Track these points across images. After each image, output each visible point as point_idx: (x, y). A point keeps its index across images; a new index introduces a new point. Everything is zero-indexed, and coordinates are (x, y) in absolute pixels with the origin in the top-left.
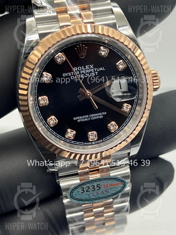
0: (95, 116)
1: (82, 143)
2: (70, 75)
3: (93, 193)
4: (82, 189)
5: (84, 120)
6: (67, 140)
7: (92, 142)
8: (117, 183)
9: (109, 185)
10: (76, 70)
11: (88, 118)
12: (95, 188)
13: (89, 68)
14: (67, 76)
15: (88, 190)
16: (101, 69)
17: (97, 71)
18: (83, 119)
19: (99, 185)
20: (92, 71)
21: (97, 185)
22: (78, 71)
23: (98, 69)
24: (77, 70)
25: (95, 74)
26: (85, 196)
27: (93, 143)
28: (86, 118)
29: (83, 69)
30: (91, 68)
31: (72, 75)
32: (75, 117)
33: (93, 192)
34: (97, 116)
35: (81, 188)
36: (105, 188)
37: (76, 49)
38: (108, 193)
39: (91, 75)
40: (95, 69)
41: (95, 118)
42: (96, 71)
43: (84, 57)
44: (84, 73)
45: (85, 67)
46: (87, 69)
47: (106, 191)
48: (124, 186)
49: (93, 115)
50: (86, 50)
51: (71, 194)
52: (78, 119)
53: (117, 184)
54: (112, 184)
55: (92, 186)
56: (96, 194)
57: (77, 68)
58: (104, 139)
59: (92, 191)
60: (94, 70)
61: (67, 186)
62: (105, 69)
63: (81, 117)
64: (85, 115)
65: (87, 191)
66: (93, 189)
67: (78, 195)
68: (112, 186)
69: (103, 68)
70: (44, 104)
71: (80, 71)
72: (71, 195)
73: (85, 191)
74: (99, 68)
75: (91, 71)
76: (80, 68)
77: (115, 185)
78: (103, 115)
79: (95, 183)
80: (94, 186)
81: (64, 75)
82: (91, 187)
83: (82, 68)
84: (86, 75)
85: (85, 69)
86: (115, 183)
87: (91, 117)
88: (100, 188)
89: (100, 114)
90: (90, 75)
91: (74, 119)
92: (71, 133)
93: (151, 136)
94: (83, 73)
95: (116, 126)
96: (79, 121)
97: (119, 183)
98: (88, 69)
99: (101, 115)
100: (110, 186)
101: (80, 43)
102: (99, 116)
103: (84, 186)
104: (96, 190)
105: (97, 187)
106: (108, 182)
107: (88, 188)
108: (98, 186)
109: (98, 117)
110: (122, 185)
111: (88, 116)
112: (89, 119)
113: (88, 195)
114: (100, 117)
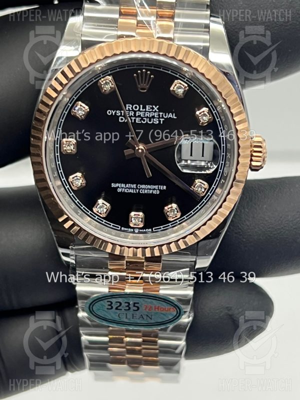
0: (147, 189)
1: (118, 227)
2: (120, 114)
3: (126, 314)
4: (110, 303)
5: (127, 190)
6: (95, 217)
7: (133, 228)
8: (167, 307)
9: (154, 308)
10: (129, 109)
11: (136, 189)
12: (130, 306)
13: (151, 110)
14: (114, 114)
15: (119, 308)
16: (170, 115)
17: (163, 118)
18: (126, 188)
19: (138, 303)
20: (156, 116)
21: (135, 303)
22: (133, 110)
23: (165, 115)
24: (131, 109)
25: (160, 121)
26: (113, 315)
27: (137, 231)
28: (132, 188)
29: (141, 110)
30: (154, 110)
31: (121, 115)
32: (115, 183)
33: (126, 312)
34: (151, 189)
35: (108, 301)
36: (147, 310)
37: (135, 75)
38: (151, 319)
39: (152, 122)
40: (161, 114)
41: (146, 192)
42: (161, 116)
43: (145, 91)
44: (142, 116)
45: (144, 107)
46: (147, 110)
47: (147, 316)
48: (179, 314)
49: (143, 186)
50: (151, 80)
51: (91, 306)
52: (118, 187)
53: (167, 309)
54: (159, 307)
55: (125, 303)
56: (132, 317)
57: (131, 106)
58: (155, 229)
59: (125, 310)
60: (159, 115)
61: (86, 292)
62: (176, 118)
63: (123, 185)
64: (131, 184)
65: (117, 309)
66: (127, 308)
67: (101, 311)
68: (158, 310)
69: (174, 114)
70: (69, 151)
71: (135, 112)
72: (91, 309)
73: (114, 308)
74: (167, 114)
75: (154, 116)
76: (136, 107)
77: (164, 309)
78: (160, 190)
79: (131, 299)
80: (129, 303)
81: (109, 112)
82: (123, 304)
83: (140, 108)
84: (144, 121)
85: (144, 110)
86: (164, 307)
87: (140, 189)
88: (138, 308)
89: (156, 187)
90: (150, 121)
91: (113, 185)
92: (102, 206)
93: (244, 240)
94: (139, 116)
95: (178, 212)
96: (119, 190)
97: (170, 308)
98: (150, 112)
99: (157, 190)
100: (155, 310)
101: (144, 67)
102: (153, 189)
103: (114, 300)
104: (131, 310)
105: (134, 306)
106: (152, 302)
107: (119, 304)
108: (136, 305)
109: (151, 192)
110: (175, 313)
111: (135, 185)
112: (136, 191)
113: (117, 314)
114: (155, 192)
